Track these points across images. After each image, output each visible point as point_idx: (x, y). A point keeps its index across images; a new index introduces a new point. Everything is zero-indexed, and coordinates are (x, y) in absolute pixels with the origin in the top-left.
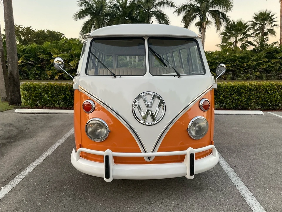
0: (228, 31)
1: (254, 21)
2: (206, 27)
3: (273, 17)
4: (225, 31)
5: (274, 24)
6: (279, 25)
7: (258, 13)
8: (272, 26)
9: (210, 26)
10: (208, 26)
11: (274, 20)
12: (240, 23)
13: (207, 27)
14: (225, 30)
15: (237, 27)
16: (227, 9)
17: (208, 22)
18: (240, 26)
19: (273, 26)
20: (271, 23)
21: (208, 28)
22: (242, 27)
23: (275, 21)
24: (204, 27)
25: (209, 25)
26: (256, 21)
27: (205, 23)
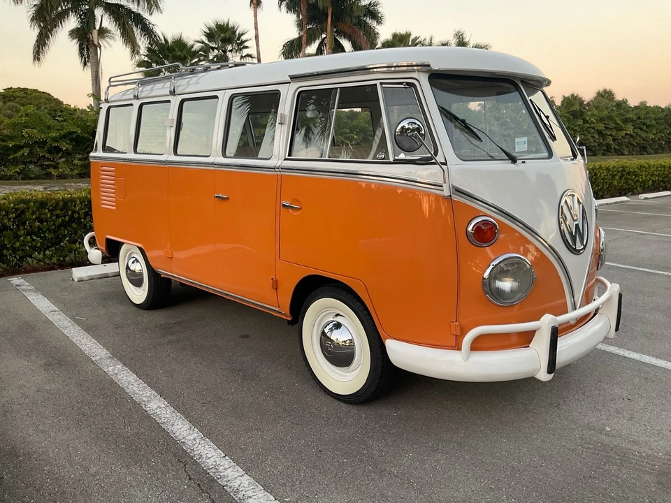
0: (155, 58)
1: (207, 42)
2: (99, 43)
3: (243, 38)
4: (146, 59)
5: (245, 52)
6: (256, 56)
7: (213, 26)
8: (242, 57)
9: (111, 42)
10: (105, 43)
11: (246, 44)
12: (180, 43)
13: (103, 43)
14: (145, 56)
15: (174, 50)
16: (151, 7)
17: (103, 32)
18: (181, 51)
19: (245, 56)
20: (241, 49)
21: (105, 47)
22: (185, 52)
23: (247, 47)
24: (96, 43)
25: (107, 39)
26: (210, 42)
27: (95, 33)
